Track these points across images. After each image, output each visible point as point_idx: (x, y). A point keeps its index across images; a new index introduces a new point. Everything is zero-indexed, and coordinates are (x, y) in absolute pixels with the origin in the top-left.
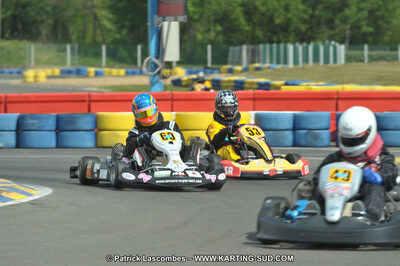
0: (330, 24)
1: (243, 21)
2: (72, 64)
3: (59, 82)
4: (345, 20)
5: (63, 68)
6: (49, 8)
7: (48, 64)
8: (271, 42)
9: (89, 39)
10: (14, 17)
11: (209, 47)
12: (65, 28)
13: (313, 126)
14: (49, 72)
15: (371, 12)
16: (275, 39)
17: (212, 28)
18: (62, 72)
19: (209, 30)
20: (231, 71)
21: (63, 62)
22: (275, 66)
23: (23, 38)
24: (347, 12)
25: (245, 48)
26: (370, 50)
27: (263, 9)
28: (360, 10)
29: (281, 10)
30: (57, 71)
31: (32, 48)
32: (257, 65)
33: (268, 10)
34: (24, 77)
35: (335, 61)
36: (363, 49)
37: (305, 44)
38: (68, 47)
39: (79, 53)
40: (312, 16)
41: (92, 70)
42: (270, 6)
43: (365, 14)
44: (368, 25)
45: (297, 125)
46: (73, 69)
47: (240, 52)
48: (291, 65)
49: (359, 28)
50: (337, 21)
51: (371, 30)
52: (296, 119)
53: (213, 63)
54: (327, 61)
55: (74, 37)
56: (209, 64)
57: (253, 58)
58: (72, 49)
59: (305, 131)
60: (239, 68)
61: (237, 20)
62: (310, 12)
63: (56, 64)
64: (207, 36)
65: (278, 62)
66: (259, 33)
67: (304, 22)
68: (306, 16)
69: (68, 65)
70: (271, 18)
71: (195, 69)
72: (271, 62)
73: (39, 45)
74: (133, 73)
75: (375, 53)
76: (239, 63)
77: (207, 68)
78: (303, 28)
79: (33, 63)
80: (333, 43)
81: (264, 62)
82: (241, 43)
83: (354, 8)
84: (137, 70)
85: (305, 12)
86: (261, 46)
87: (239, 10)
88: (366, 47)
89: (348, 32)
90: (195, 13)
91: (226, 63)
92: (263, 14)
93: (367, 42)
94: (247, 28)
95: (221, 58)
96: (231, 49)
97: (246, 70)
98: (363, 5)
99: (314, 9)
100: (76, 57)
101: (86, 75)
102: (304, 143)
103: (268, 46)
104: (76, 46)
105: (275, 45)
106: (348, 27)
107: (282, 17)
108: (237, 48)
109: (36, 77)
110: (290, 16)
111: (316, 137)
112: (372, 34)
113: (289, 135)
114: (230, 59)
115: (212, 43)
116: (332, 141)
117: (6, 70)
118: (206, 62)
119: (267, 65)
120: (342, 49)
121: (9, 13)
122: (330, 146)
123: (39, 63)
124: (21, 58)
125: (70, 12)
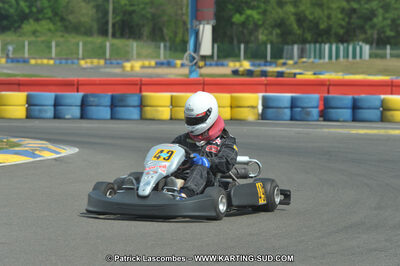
0: (362, 29)
1: (295, 26)
2: (165, 58)
3: (150, 71)
4: (373, 27)
5: (158, 60)
6: (149, 16)
7: (147, 57)
8: (316, 42)
9: (178, 39)
10: (123, 21)
11: (269, 47)
12: (161, 30)
13: (306, 105)
14: (147, 63)
15: (393, 21)
16: (320, 40)
17: (274, 32)
18: (157, 64)
19: (271, 33)
20: (284, 64)
21: (158, 56)
22: (317, 61)
23: (129, 38)
24: (375, 20)
25: (296, 47)
26: (391, 49)
27: (311, 17)
28: (385, 19)
29: (325, 19)
30: (153, 63)
31: (134, 45)
32: (304, 60)
33: (315, 18)
34: (123, 67)
35: (361, 57)
36: (386, 48)
37: (345, 45)
38: (162, 45)
39: (170, 49)
40: (349, 23)
41: (179, 62)
42: (316, 15)
43: (389, 22)
44: (391, 30)
45: (294, 104)
46: (165, 61)
47: (293, 49)
48: (327, 59)
49: (384, 32)
50: (367, 27)
51: (392, 34)
52: (293, 100)
53: (271, 58)
54: (354, 57)
55: (167, 38)
56: (269, 58)
57: (302, 54)
58: (165, 46)
59: (299, 109)
60: (291, 62)
61: (291, 25)
62: (347, 19)
63: (152, 58)
64: (270, 37)
65: (320, 58)
66: (308, 36)
67: (342, 27)
68: (343, 23)
69: (162, 59)
70: (317, 25)
71: (257, 62)
72: (315, 57)
73: (141, 43)
74: (211, 65)
75: (395, 52)
76: (291, 58)
77: (266, 62)
78: (341, 32)
79: (135, 56)
80: (360, 43)
81: (310, 57)
82: (294, 43)
83: (380, 18)
84: (214, 63)
85: (343, 20)
86: (308, 46)
87: (292, 19)
88: (388, 47)
89: (375, 36)
90: (259, 20)
91: (281, 58)
92: (311, 21)
93: (390, 43)
94: (299, 32)
95: (278, 54)
96: (286, 47)
97: (296, 63)
98: (387, 15)
99: (350, 18)
100: (168, 52)
101: (174, 66)
102: (298, 118)
103: (312, 46)
104: (168, 44)
105: (318, 45)
106: (376, 32)
107: (325, 24)
108: (290, 47)
109: (132, 67)
110: (331, 23)
111: (308, 114)
112: (393, 37)
113: (288, 112)
114: (285, 55)
115: (272, 43)
116: (321, 116)
117: (114, 62)
118: (266, 57)
119: (312, 60)
120: (366, 48)
121: (118, 18)
122: (318, 120)
123: (139, 57)
124: (127, 52)
125: (165, 18)
